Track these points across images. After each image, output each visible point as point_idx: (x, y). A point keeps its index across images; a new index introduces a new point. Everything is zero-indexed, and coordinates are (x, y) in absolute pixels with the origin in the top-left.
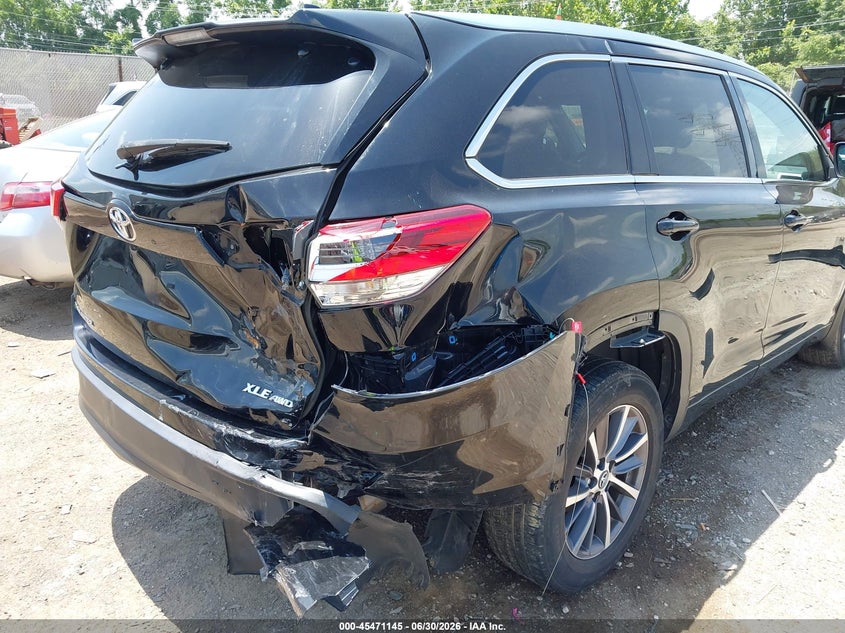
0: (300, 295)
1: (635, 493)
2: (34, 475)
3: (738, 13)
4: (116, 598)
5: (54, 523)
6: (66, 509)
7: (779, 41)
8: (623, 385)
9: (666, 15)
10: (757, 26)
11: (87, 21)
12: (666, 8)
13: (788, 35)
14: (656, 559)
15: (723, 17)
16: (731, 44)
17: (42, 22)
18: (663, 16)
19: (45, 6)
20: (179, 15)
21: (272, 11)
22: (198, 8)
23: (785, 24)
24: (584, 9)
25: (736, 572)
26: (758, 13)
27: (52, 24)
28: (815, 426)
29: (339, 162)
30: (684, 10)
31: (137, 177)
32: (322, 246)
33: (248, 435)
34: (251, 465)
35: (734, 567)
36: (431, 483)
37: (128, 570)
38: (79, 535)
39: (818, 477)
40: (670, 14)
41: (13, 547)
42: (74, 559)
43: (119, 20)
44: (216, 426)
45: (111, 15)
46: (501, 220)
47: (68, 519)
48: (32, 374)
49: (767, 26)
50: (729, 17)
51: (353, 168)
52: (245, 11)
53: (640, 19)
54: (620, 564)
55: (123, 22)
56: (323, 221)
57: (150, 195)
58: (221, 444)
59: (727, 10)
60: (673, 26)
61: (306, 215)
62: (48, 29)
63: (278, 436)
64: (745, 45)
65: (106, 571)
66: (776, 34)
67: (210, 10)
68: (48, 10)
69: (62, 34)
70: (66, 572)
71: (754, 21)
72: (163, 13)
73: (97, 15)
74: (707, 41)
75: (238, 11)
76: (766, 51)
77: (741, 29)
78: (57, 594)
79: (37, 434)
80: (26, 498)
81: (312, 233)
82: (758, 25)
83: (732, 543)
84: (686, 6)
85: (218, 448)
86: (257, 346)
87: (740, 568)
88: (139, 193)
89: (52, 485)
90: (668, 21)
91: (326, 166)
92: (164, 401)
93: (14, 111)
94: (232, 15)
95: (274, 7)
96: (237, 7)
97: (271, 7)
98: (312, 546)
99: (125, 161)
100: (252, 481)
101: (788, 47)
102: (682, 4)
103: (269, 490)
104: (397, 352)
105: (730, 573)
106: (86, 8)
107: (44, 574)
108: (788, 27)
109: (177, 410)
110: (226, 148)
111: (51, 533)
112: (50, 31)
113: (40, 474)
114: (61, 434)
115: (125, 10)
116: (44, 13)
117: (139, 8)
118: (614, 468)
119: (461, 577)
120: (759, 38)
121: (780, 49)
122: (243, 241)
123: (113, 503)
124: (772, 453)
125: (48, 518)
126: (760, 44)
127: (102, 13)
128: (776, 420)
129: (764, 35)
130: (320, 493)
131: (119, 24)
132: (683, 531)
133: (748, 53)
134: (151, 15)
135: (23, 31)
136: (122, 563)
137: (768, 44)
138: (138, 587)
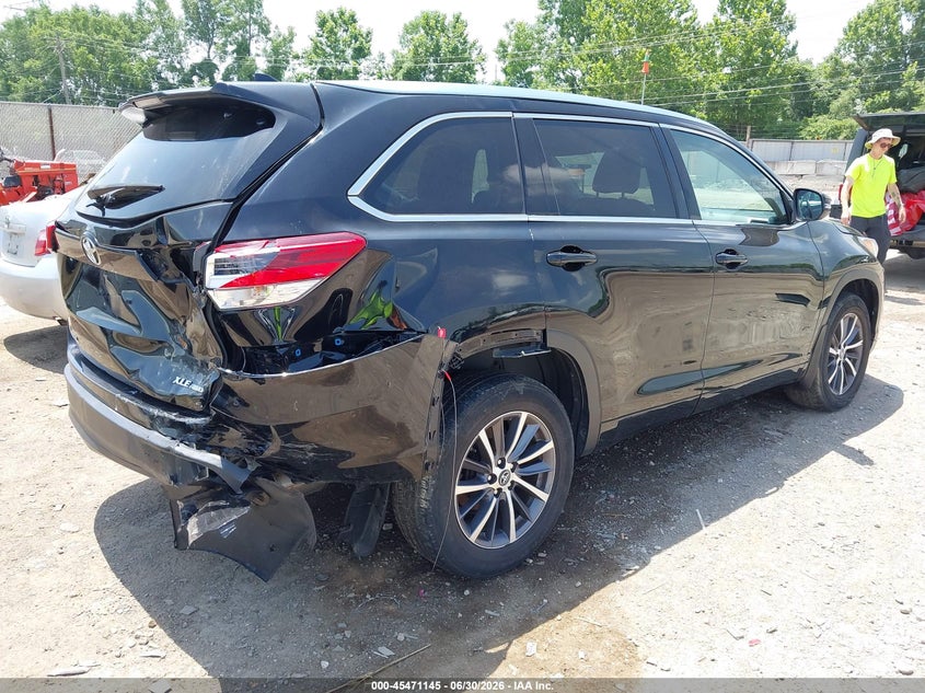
0: (203, 300)
1: (544, 496)
2: (38, 481)
3: (854, 55)
4: (86, 571)
5: (48, 517)
6: (59, 507)
7: (899, 85)
8: (515, 393)
9: (773, 59)
10: (874, 69)
11: (163, 75)
12: (771, 51)
13: (910, 78)
14: (567, 560)
15: (836, 60)
16: (845, 89)
17: (118, 77)
18: (769, 60)
19: (121, 61)
20: (256, 68)
21: (351, 62)
22: (276, 61)
23: (906, 66)
24: (681, 55)
25: (636, 571)
26: (876, 55)
27: (128, 79)
28: (777, 460)
29: (235, 197)
30: (792, 53)
31: (104, 214)
32: (216, 261)
33: (173, 416)
34: (173, 439)
35: (637, 567)
36: (311, 454)
37: (101, 552)
38: (66, 526)
39: (756, 502)
40: (777, 58)
41: (10, 533)
42: (57, 544)
43: (196, 74)
44: (151, 410)
45: (187, 68)
46: (376, 246)
47: (60, 515)
48: (53, 403)
49: (887, 69)
50: (843, 60)
51: (246, 203)
52: (323, 63)
53: (743, 64)
54: (531, 561)
55: (199, 76)
56: (219, 242)
57: (114, 228)
58: (153, 423)
59: (842, 52)
60: (779, 71)
61: (205, 237)
62: (123, 84)
63: (193, 417)
64: (862, 90)
65: (82, 553)
66: (896, 77)
67: (288, 62)
68: (124, 65)
69: (137, 88)
70: (48, 552)
71: (872, 63)
72: (240, 66)
73: (172, 69)
74: (819, 86)
75: (316, 63)
76: (885, 96)
77: (857, 73)
78: (37, 567)
79: (46, 451)
80: (27, 498)
81: (210, 251)
82: (876, 68)
83: (644, 550)
84: (794, 48)
85: (152, 427)
86: (186, 347)
87: (641, 568)
88: (107, 227)
89: (50, 490)
90: (774, 66)
91: (226, 201)
92: (119, 395)
93: (74, 166)
94: (310, 67)
95: (353, 58)
96: (315, 59)
97: (349, 58)
98: (216, 503)
99: (95, 201)
100: (169, 449)
101: (910, 91)
102: (790, 48)
103: (180, 455)
104: (281, 347)
105: (630, 572)
106: (162, 62)
107: (29, 552)
108: (909, 69)
109: (127, 400)
110: (160, 189)
111: (42, 524)
112: (124, 86)
113: (42, 481)
114: (68, 451)
115: (202, 64)
116: (120, 67)
117: (216, 61)
118: (517, 469)
119: (385, 567)
120: (878, 81)
121: (900, 94)
122: (169, 260)
123: (100, 504)
124: (720, 481)
125: (42, 513)
126: (879, 89)
127: (178, 66)
128: (741, 455)
129: (884, 78)
130: (219, 457)
131: (195, 78)
132: (602, 539)
133: (866, 98)
134: (227, 69)
135: (99, 87)
136: (97, 547)
137: (888, 89)
138: (106, 563)
